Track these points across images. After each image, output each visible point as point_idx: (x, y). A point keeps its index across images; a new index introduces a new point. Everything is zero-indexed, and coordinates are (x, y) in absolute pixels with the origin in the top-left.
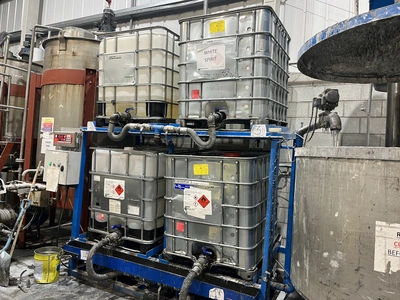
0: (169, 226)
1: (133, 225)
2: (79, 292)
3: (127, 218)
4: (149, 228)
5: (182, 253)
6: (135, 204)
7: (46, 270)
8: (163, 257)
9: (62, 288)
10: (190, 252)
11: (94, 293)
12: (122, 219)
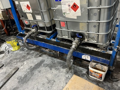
0: (57, 25)
1: (41, 25)
2: (27, 54)
3: (37, 22)
4: (48, 26)
5: (66, 37)
6: (38, 14)
8: (58, 39)
9: (21, 52)
10: (70, 36)
12: (35, 22)
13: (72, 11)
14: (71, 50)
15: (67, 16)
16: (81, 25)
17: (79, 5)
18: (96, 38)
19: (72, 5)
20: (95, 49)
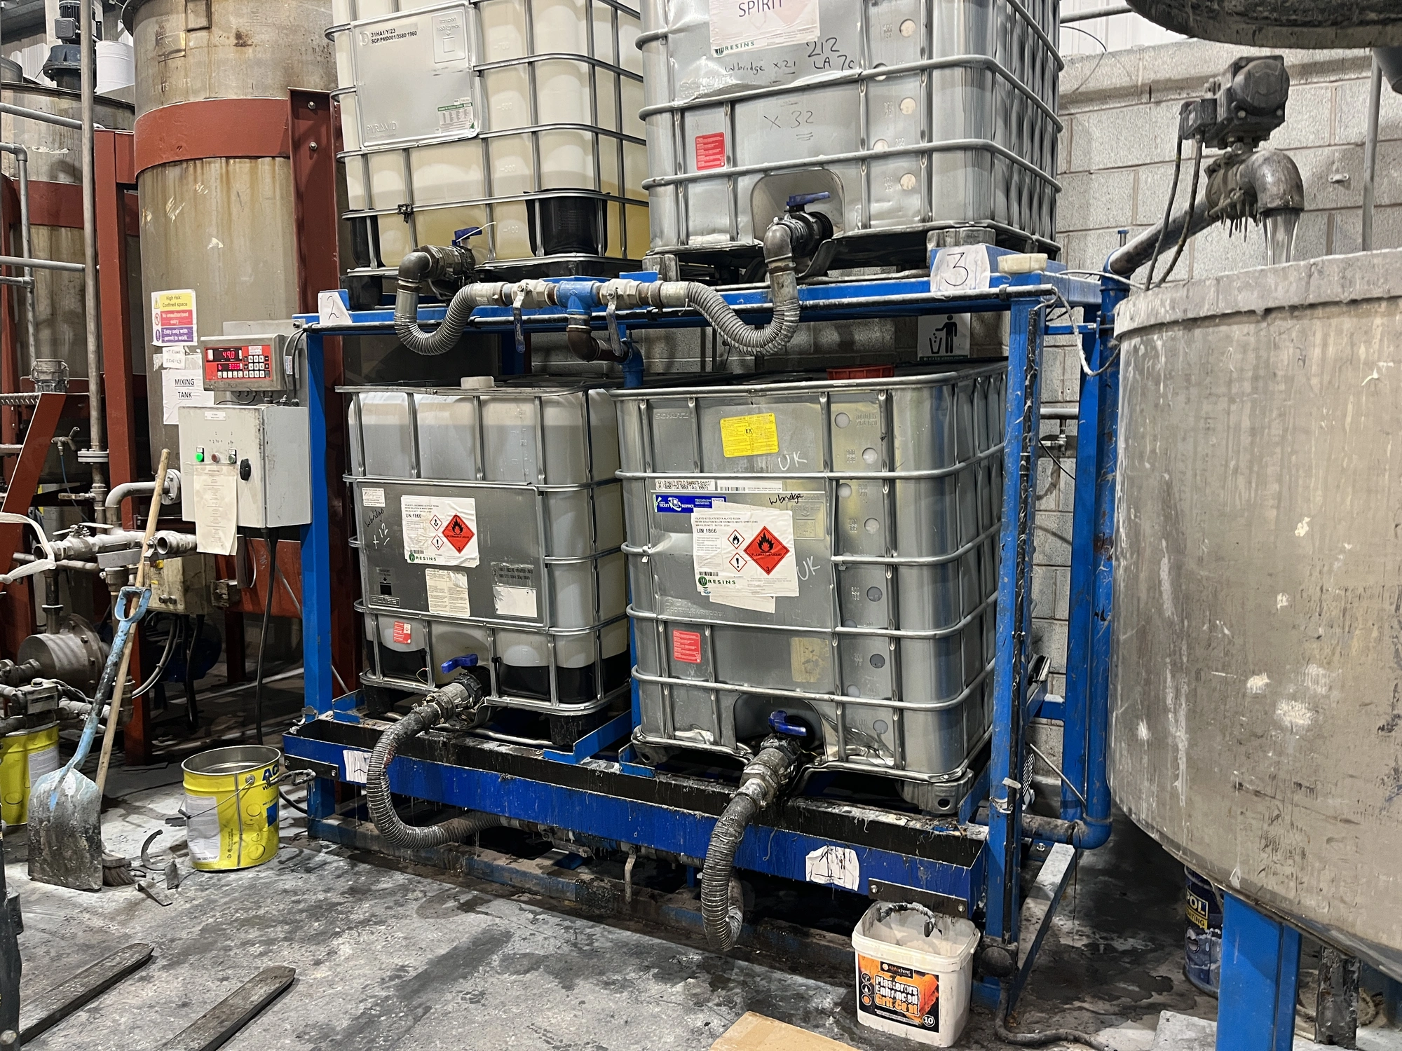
0: (646, 647)
1: (520, 654)
2: (353, 891)
3: (494, 631)
4: (576, 660)
5: (701, 739)
6: (519, 579)
7: (231, 825)
8: (634, 755)
9: (291, 881)
10: (728, 732)
11: (404, 889)
12: (478, 634)
13: (753, 568)
14: (737, 808)
15: (716, 594)
16: (800, 651)
17: (787, 539)
18: (889, 738)
19: (749, 536)
20: (890, 818)
